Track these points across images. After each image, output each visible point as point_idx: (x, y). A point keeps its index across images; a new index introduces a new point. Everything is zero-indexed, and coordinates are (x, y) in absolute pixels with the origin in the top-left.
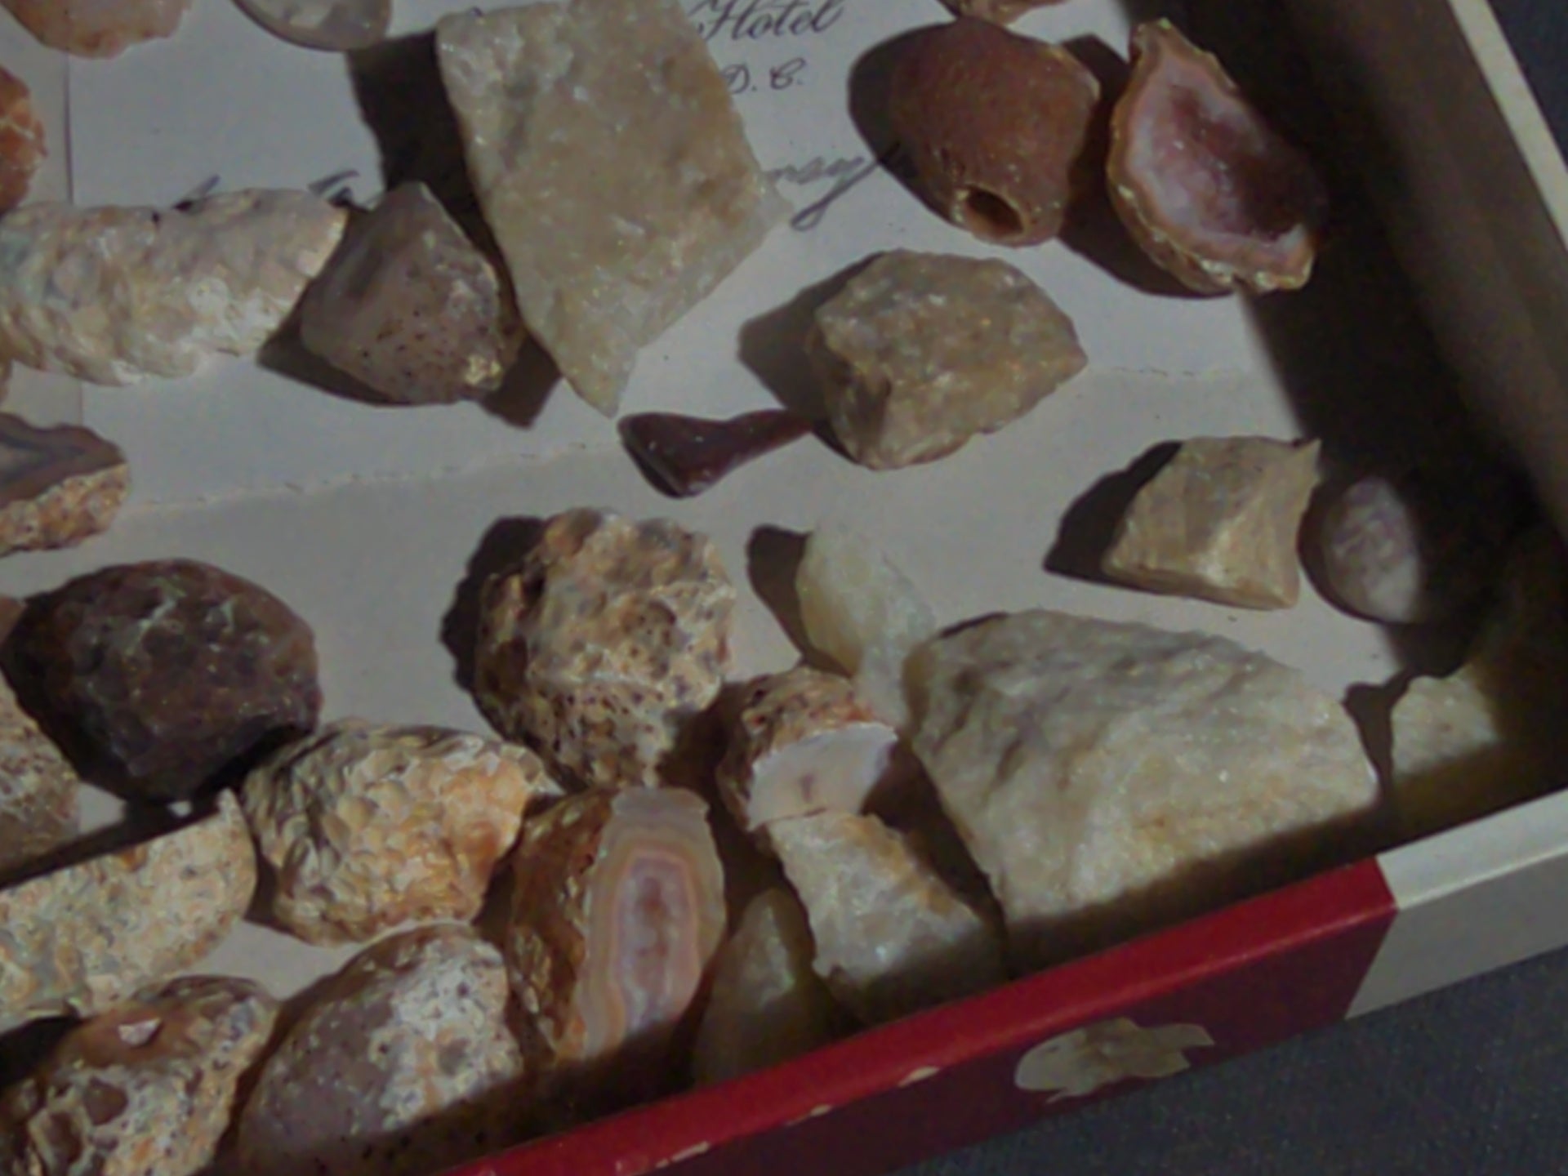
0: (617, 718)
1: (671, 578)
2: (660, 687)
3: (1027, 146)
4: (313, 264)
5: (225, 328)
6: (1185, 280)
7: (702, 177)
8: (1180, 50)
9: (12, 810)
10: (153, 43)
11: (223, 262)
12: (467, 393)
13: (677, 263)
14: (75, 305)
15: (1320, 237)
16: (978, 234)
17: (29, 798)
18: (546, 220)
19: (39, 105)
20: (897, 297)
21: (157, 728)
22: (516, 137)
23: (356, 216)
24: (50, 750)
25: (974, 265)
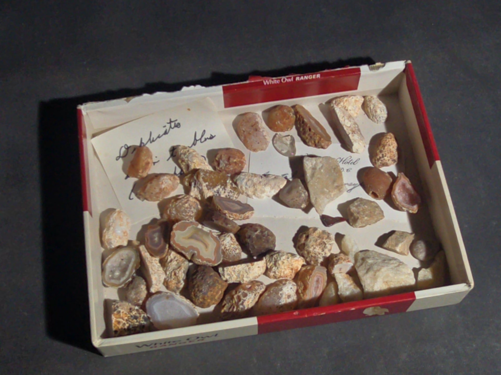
0: (316, 256)
1: (326, 239)
2: (323, 253)
3: (381, 188)
4: (282, 187)
5: (269, 194)
6: (400, 208)
7: (337, 185)
8: (404, 178)
9: (235, 255)
10: (262, 151)
11: (270, 185)
12: (300, 208)
13: (332, 196)
14: (249, 187)
15: (419, 207)
16: (372, 197)
17: (237, 253)
18: (316, 187)
19: (246, 158)
20: (361, 205)
21: (256, 247)
22: (313, 175)
23: (288, 181)
24: (240, 247)
25: (371, 202)
